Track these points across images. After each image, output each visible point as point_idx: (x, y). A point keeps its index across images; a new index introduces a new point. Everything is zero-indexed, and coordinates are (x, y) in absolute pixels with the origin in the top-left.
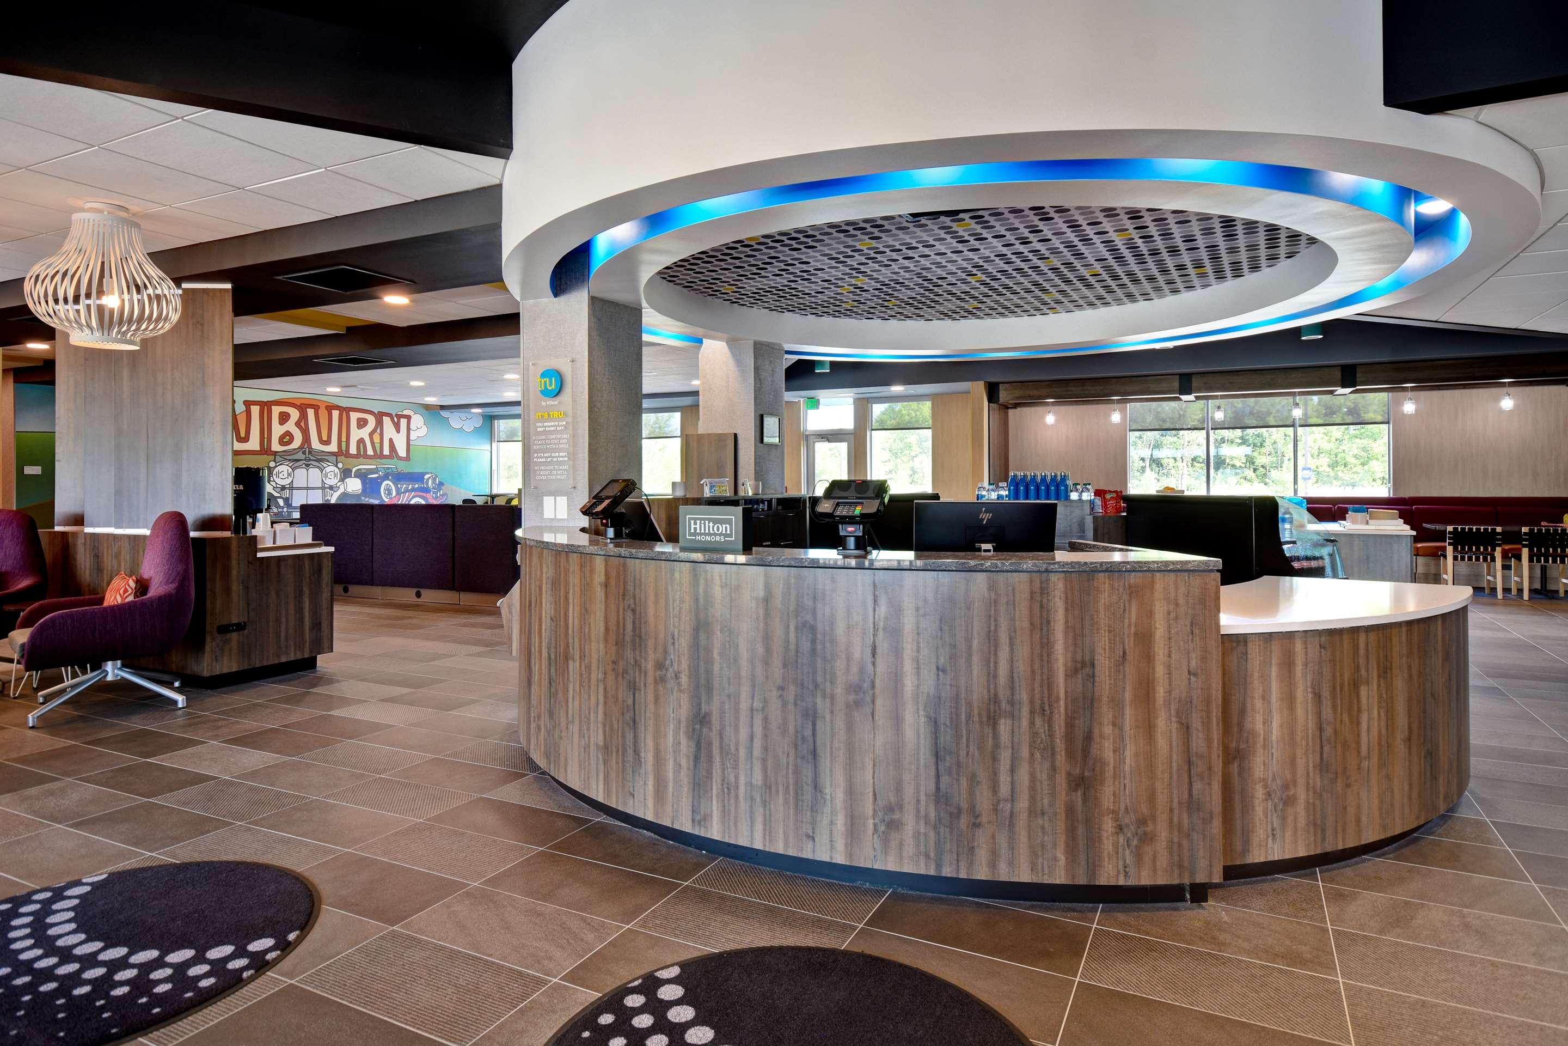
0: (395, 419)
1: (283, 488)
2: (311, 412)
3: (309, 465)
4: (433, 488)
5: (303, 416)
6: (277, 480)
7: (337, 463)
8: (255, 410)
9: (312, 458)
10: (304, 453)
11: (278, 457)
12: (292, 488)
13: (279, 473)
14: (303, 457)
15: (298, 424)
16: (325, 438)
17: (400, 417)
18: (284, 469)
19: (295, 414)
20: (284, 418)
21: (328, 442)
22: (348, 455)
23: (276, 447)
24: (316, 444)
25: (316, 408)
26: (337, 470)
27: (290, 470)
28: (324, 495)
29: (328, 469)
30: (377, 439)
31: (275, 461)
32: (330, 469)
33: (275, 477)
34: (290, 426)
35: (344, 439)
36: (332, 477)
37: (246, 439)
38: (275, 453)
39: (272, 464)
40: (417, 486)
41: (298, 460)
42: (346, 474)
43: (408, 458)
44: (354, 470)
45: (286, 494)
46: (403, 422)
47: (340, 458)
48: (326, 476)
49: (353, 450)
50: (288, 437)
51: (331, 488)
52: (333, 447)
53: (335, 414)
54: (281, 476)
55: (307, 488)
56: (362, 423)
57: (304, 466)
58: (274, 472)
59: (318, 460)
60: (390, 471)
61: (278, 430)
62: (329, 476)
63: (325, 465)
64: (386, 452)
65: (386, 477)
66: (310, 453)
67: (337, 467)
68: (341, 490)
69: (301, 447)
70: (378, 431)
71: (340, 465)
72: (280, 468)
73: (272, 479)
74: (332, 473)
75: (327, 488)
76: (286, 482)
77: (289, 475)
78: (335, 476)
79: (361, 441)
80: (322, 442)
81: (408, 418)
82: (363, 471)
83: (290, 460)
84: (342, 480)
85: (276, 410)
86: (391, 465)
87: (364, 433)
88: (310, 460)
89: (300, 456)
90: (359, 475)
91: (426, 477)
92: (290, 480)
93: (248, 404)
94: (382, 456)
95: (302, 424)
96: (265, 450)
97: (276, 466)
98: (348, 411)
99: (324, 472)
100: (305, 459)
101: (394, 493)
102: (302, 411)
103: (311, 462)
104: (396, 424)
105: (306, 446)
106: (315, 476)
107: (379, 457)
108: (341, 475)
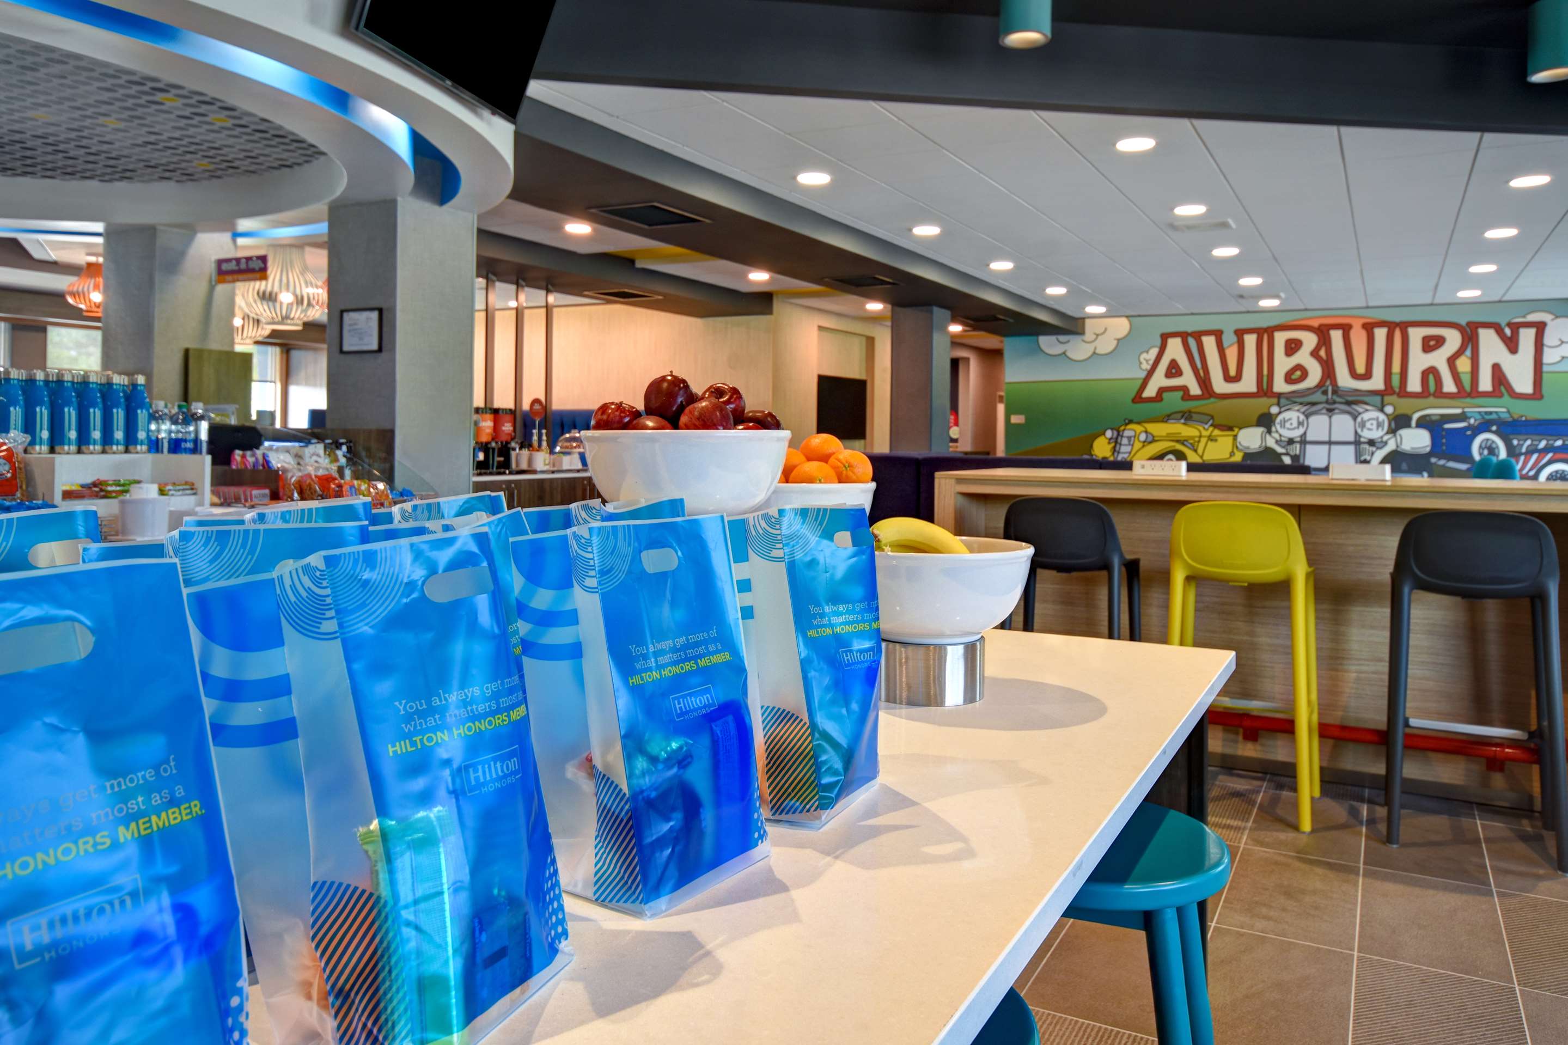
0: (1508, 332)
1: (1291, 441)
2: (1336, 336)
3: (1334, 410)
5: (1324, 340)
6: (1282, 431)
7: (1383, 407)
8: (1250, 341)
9: (1338, 399)
10: (1325, 393)
11: (1283, 401)
12: (1304, 441)
13: (1285, 421)
14: (1324, 398)
15: (1315, 354)
16: (1361, 369)
17: (1515, 327)
18: (1293, 415)
19: (1309, 340)
20: (1292, 347)
21: (1368, 375)
22: (1403, 392)
23: (1280, 385)
24: (1344, 379)
25: (1346, 329)
26: (1382, 417)
27: (1302, 417)
28: (1358, 453)
29: (1366, 416)
30: (1464, 365)
31: (1278, 404)
32: (1370, 415)
33: (1278, 427)
34: (1303, 357)
35: (1396, 368)
36: (1374, 427)
37: (1238, 378)
38: (1279, 396)
39: (1274, 410)
40: (1559, 443)
41: (1314, 404)
42: (1400, 422)
43: (1537, 393)
44: (1416, 417)
45: (1296, 449)
46: (1527, 337)
47: (1387, 399)
48: (1363, 425)
49: (1414, 385)
50: (1299, 373)
51: (1371, 443)
52: (1377, 382)
53: (1380, 334)
54: (1288, 425)
55: (1330, 443)
56: (1431, 344)
57: (1324, 411)
58: (1278, 420)
59: (1349, 403)
60: (1494, 416)
61: (1282, 364)
62: (1368, 425)
63: (1361, 410)
64: (1485, 384)
65: (1484, 426)
66: (1334, 392)
67: (1382, 410)
68: (1391, 446)
69: (1320, 385)
70: (1468, 352)
71: (1389, 409)
72: (1286, 415)
73: (1273, 429)
74: (1375, 422)
75: (1364, 443)
76: (1296, 434)
77: (1300, 423)
78: (1379, 425)
79: (1430, 373)
80: (1354, 375)
81: (1540, 328)
82: (1434, 418)
83: (1301, 404)
84: (1393, 431)
85: (1280, 338)
86: (1500, 408)
87: (1438, 359)
88: (1335, 402)
89: (1318, 397)
90: (1423, 423)
92: (1301, 431)
93: (1240, 334)
94: (1474, 392)
95: (1322, 353)
96: (1264, 389)
97: (1280, 413)
98: (1404, 327)
99: (1359, 419)
100: (1327, 402)
101: (1503, 454)
102: (1323, 333)
103: (1336, 406)
104: (1511, 339)
105: (1328, 382)
106: (1343, 426)
107: (1469, 395)
108: (1390, 425)
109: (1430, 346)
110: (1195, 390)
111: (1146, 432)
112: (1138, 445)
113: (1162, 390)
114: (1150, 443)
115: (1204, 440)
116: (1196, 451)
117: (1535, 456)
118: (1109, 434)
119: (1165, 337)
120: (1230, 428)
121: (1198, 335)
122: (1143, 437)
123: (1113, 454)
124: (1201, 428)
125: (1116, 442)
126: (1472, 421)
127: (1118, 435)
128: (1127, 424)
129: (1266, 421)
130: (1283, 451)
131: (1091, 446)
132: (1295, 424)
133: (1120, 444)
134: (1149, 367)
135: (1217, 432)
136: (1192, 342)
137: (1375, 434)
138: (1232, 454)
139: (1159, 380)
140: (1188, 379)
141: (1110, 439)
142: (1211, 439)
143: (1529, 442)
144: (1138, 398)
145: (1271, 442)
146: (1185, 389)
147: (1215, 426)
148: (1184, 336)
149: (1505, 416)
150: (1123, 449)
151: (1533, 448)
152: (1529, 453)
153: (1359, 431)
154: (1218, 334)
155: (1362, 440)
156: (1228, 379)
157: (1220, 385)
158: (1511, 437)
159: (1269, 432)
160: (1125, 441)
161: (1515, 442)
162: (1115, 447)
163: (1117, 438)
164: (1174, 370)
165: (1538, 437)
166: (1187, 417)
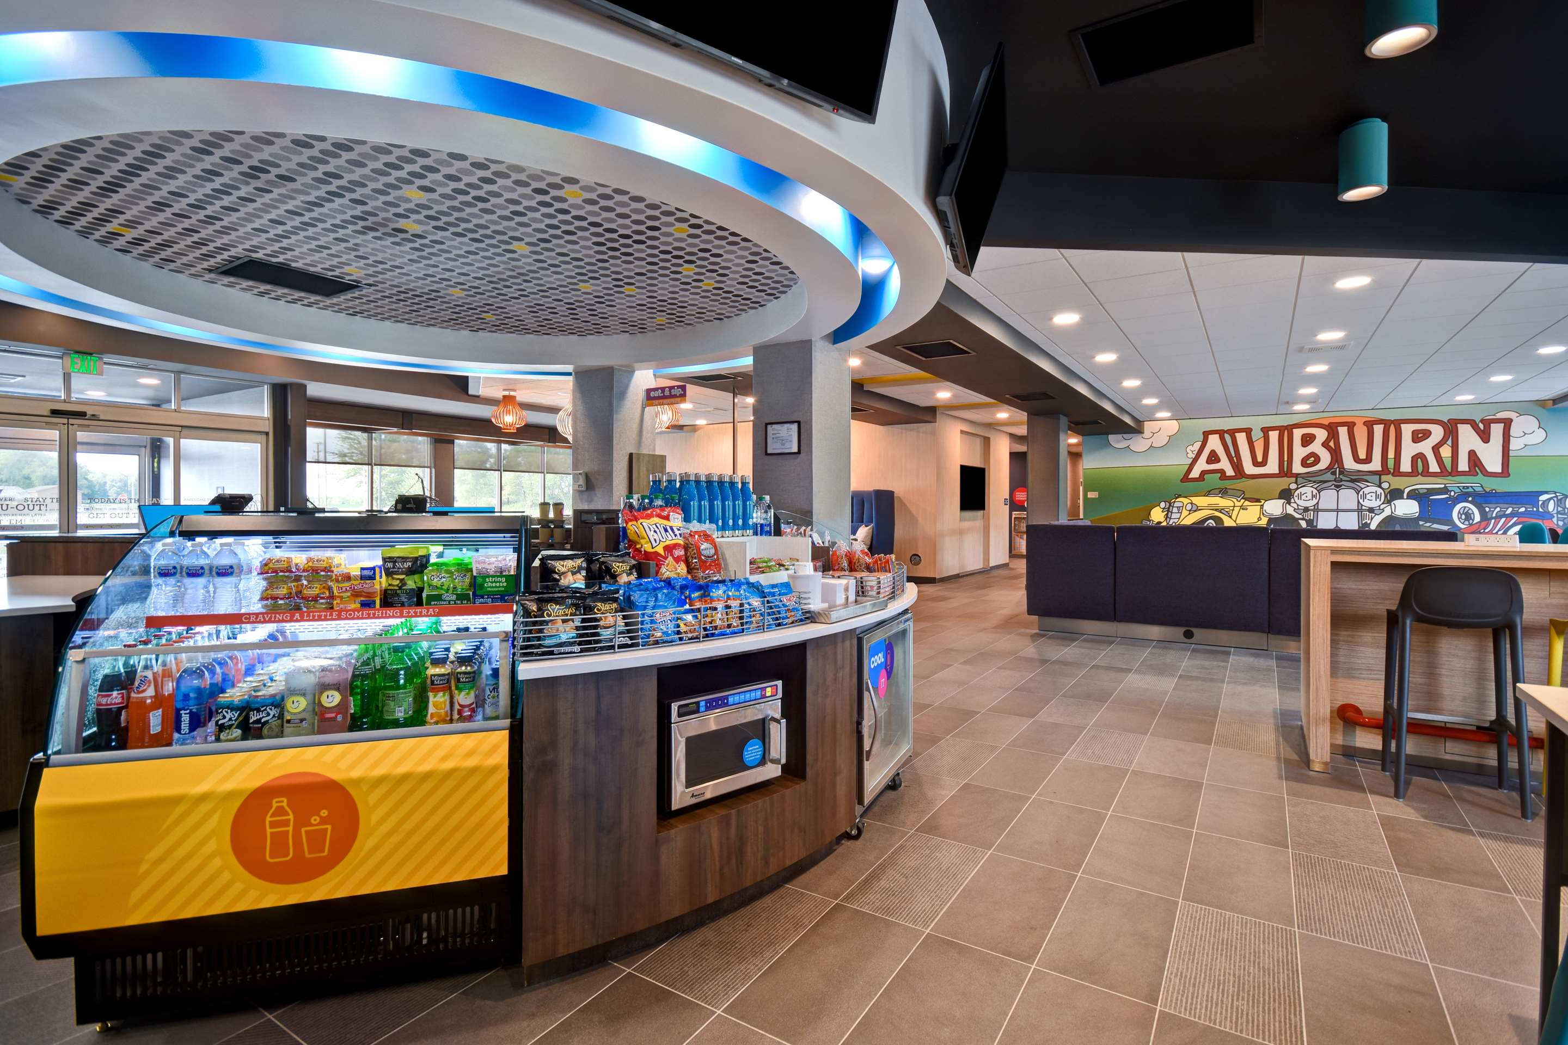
0: (1481, 426)
1: (1306, 509)
2: (1343, 432)
3: (1341, 486)
4: (1558, 513)
5: (1333, 434)
6: (1299, 502)
7: (1380, 483)
8: (1274, 436)
9: (1344, 478)
10: (1334, 473)
11: (1300, 480)
12: (1316, 509)
13: (1301, 495)
14: (1333, 477)
15: (1325, 445)
16: (1362, 455)
17: (1488, 423)
18: (1308, 490)
19: (1321, 435)
20: (1307, 440)
21: (1368, 460)
22: (1397, 472)
23: (1297, 468)
24: (1349, 463)
25: (1350, 425)
26: (1379, 491)
27: (1315, 491)
28: (1360, 518)
29: (1367, 490)
31: (1296, 483)
32: (1370, 490)
33: (1296, 499)
34: (1316, 447)
35: (1391, 455)
36: (1374, 498)
37: (1264, 463)
38: (1297, 476)
39: (1293, 486)
40: (1523, 510)
41: (1325, 482)
42: (1395, 494)
43: (1505, 472)
44: (1407, 491)
45: (1311, 515)
46: (1497, 431)
47: (1384, 478)
48: (1364, 497)
49: (1406, 466)
50: (1313, 459)
51: (1371, 510)
52: (1375, 465)
53: (1378, 430)
54: (1303, 497)
55: (1338, 510)
56: (1418, 437)
57: (1333, 487)
58: (1296, 494)
59: (1352, 481)
60: (1470, 490)
61: (1299, 452)
62: (1368, 497)
63: (1362, 486)
64: (1463, 465)
65: (1463, 497)
66: (1341, 473)
67: (1380, 486)
68: (1387, 512)
69: (1328, 468)
70: (1449, 442)
71: (1385, 485)
72: (1302, 490)
73: (1292, 501)
74: (1374, 495)
75: (1365, 510)
76: (1310, 504)
77: (1313, 496)
78: (1377, 497)
79: (1419, 458)
80: (1357, 459)
81: (1507, 423)
82: (1421, 491)
83: (1314, 482)
84: (1389, 502)
85: (1298, 434)
86: (1476, 483)
87: (1425, 448)
88: (1341, 481)
89: (1328, 476)
90: (1413, 495)
91: (1543, 498)
92: (1315, 501)
93: (1266, 431)
94: (1455, 472)
95: (1332, 444)
96: (1285, 471)
97: (1297, 488)
98: (1398, 423)
99: (1361, 493)
100: (1335, 480)
101: (1477, 518)
102: (1332, 430)
103: (1343, 483)
104: (1483, 431)
105: (1336, 466)
106: (1348, 497)
107: (1450, 474)
108: (1386, 496)
109: (1418, 438)
110: (1230, 472)
111: (1192, 503)
112: (1185, 513)
113: (1204, 473)
114: (1195, 511)
115: (1237, 509)
116: (1230, 517)
117: (1503, 520)
118: (1163, 505)
119: (1206, 434)
120: (1258, 500)
121: (1232, 433)
122: (1189, 507)
123: (1166, 519)
124: (1235, 500)
125: (1168, 511)
126: (1452, 493)
127: (1170, 506)
128: (1177, 498)
129: (1286, 495)
130: (1301, 517)
131: (1150, 514)
132: (1310, 497)
133: (1172, 513)
134: (1194, 456)
135: (1247, 503)
136: (1228, 438)
137: (1375, 504)
138: (1259, 519)
139: (1202, 465)
140: (1225, 464)
141: (1164, 509)
142: (1243, 508)
143: (1498, 509)
144: (1186, 478)
145: (1290, 510)
146: (1222, 472)
147: (1246, 499)
148: (1221, 433)
149: (1479, 489)
150: (1174, 516)
151: (1502, 513)
152: (1498, 517)
153: (1361, 501)
154: (1248, 431)
155: (1363, 508)
156: (1256, 464)
157: (1249, 468)
158: (1484, 505)
159: (1289, 503)
160: (1175, 510)
161: (1487, 509)
162: (1167, 514)
163: (1169, 508)
164: (1213, 458)
165: (1506, 506)
166: (1224, 492)
